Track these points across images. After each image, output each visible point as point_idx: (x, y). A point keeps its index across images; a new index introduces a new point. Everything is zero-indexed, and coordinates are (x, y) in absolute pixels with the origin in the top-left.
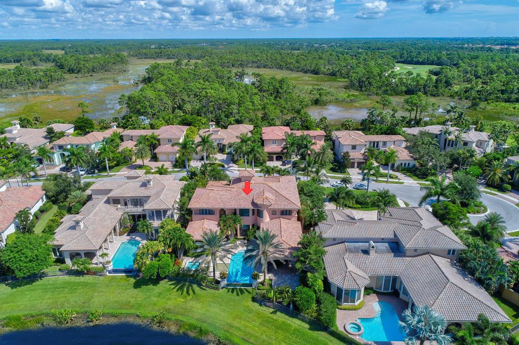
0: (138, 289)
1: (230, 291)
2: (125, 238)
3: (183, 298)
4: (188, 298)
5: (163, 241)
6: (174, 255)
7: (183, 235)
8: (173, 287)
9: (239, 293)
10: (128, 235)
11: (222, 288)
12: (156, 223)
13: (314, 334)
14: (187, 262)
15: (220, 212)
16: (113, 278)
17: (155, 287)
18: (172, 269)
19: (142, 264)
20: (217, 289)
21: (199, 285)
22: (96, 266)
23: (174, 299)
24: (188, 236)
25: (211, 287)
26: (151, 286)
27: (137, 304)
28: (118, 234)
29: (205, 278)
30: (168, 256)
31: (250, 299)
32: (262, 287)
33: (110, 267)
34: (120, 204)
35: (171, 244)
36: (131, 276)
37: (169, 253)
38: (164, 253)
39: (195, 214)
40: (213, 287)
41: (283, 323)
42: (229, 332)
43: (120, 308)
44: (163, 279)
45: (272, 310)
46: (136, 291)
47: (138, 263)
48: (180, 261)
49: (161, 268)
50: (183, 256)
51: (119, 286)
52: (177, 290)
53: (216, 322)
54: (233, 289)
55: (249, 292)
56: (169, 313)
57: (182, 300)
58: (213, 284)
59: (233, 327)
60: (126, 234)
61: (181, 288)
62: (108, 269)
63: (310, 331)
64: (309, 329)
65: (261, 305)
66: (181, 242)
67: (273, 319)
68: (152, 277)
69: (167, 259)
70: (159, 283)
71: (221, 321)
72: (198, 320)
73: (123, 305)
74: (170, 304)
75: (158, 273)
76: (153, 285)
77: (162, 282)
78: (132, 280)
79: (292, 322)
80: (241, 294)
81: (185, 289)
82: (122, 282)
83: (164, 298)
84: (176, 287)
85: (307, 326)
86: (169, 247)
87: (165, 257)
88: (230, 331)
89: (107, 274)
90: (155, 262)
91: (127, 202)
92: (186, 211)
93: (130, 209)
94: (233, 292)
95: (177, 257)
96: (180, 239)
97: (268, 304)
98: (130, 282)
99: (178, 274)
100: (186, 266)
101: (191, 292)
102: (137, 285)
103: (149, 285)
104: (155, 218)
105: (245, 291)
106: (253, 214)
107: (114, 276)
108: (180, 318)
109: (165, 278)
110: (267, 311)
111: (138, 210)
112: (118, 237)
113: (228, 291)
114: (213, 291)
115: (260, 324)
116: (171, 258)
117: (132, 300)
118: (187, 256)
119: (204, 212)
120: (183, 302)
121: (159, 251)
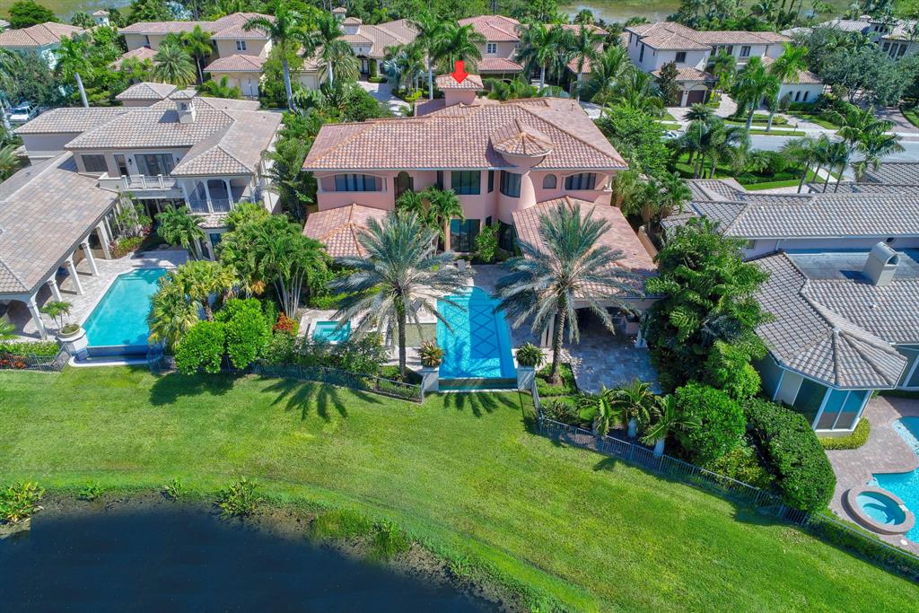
0: (167, 405)
1: (452, 401)
2: (129, 264)
3: (310, 431)
4: (327, 429)
5: (235, 260)
6: (271, 304)
7: (296, 241)
8: (274, 395)
9: (482, 409)
10: (138, 256)
11: (427, 394)
12: (213, 218)
13: (759, 536)
14: (312, 323)
15: (397, 180)
16: (88, 375)
17: (218, 397)
18: (269, 342)
19: (173, 329)
20: (413, 398)
21: (357, 387)
22: (33, 340)
23: (284, 433)
24: (313, 245)
25: (394, 392)
26: (206, 397)
27: (162, 454)
28: (108, 253)
29: (373, 367)
30: (254, 306)
31: (521, 426)
32: (548, 388)
33: (81, 343)
34: (107, 170)
35: (261, 268)
36: (145, 368)
37: (255, 295)
38: (242, 296)
39: (325, 190)
40: (402, 393)
41: (646, 499)
42: (477, 539)
43: (108, 471)
44: (241, 374)
45: (597, 458)
46: (160, 412)
47: (160, 329)
48: (290, 319)
49: (234, 341)
50: (299, 306)
51: (104, 398)
52: (289, 407)
53: (428, 506)
54: (458, 394)
55: (511, 405)
56: (271, 479)
57: (309, 436)
58: (399, 385)
59: (487, 519)
60: (132, 254)
61: (301, 399)
62: (71, 350)
63: (741, 526)
64: (737, 518)
65: (557, 443)
66: (290, 263)
67: (610, 488)
68: (207, 369)
69: (250, 313)
70: (230, 386)
71: (441, 499)
72: (366, 498)
73: (117, 462)
74: (271, 452)
75: (225, 356)
76: (214, 393)
77: (240, 383)
78: (148, 380)
79: (672, 495)
80: (489, 411)
81: (313, 402)
82: (119, 387)
83: (251, 431)
84: (284, 395)
85: (727, 508)
86: (256, 277)
87: (244, 308)
88: (479, 533)
89: (72, 362)
90: (215, 323)
91: (128, 164)
92: (299, 178)
93: (136, 185)
94: (459, 404)
95: (282, 310)
96: (287, 253)
97: (578, 438)
98: (140, 386)
99: (289, 358)
100: (310, 332)
101: (331, 409)
102: (162, 395)
103: (199, 392)
104: (209, 204)
105: (496, 400)
106: (491, 189)
107: (91, 368)
108: (307, 494)
109: (249, 370)
110: (581, 461)
111: (160, 187)
112: (110, 262)
113: (447, 404)
114: (400, 404)
115: (574, 504)
116: (264, 310)
117: (148, 442)
118: (310, 306)
119: (351, 184)
120: (312, 442)
121: (224, 292)
